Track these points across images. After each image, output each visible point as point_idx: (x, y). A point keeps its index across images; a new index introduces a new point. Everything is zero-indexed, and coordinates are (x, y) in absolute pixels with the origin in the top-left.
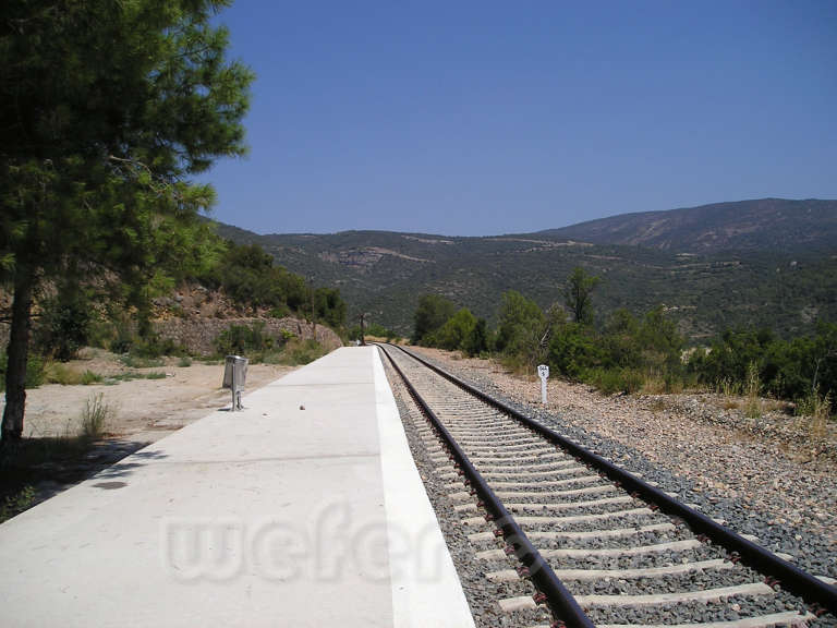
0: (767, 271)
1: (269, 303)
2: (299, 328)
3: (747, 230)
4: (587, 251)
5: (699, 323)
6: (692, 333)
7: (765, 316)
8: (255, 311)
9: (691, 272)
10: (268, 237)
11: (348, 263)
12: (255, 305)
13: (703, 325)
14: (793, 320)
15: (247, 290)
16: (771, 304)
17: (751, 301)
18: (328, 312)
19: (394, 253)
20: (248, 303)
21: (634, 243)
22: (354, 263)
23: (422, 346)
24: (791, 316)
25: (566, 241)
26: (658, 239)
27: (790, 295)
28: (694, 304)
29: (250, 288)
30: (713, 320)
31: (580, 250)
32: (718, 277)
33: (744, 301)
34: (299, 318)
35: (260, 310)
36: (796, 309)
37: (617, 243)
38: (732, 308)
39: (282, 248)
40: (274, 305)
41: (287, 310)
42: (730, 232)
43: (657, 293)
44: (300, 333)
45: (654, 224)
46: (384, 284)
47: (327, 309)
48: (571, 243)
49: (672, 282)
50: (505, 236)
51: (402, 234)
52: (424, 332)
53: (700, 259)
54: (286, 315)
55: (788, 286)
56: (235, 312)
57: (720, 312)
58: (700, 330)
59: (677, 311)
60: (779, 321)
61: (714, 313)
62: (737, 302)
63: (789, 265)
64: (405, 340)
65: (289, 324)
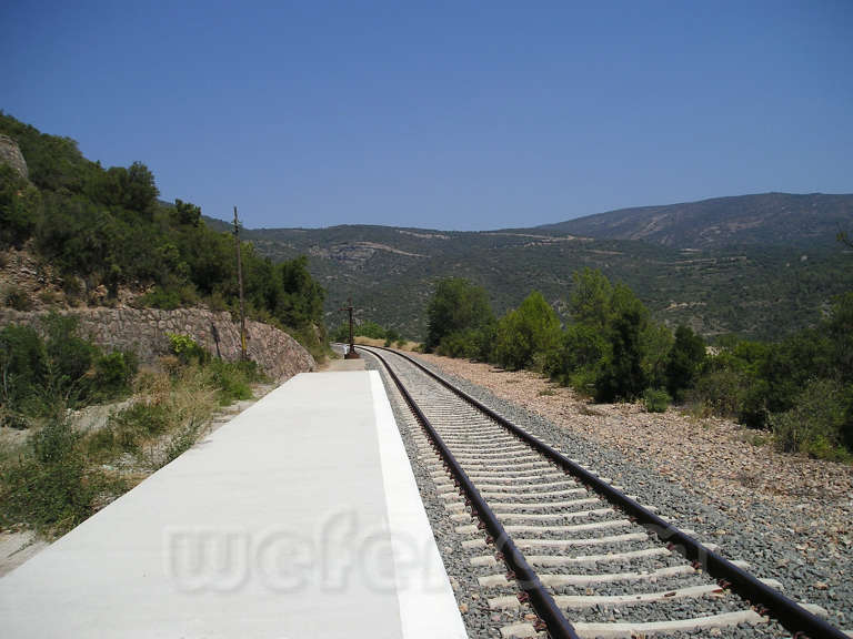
0: (776, 266)
1: (145, 277)
2: (214, 330)
3: (750, 225)
4: (588, 245)
5: (711, 320)
6: (703, 331)
7: (779, 313)
8: (113, 293)
9: (697, 267)
10: (256, 231)
11: (339, 259)
12: (113, 282)
13: (715, 322)
14: (809, 316)
15: (89, 248)
16: (786, 300)
17: (763, 298)
18: (285, 299)
19: (388, 248)
20: (99, 275)
21: (635, 238)
22: (345, 258)
23: (441, 354)
24: (808, 312)
25: (565, 235)
26: (660, 234)
27: (806, 291)
28: (703, 300)
29: (97, 243)
30: (725, 316)
31: (581, 245)
32: (726, 272)
33: (756, 298)
34: (215, 309)
35: (126, 293)
36: (813, 305)
37: (618, 238)
38: (743, 305)
39: (270, 243)
40: (158, 281)
41: (190, 291)
42: (733, 226)
43: (663, 289)
44: (217, 340)
45: (655, 219)
46: (377, 280)
47: (283, 293)
48: (571, 238)
49: (679, 277)
50: (502, 231)
51: (396, 228)
52: (443, 334)
53: (705, 254)
54: (186, 302)
55: (802, 281)
56: (60, 294)
57: (732, 308)
58: (712, 328)
59: (687, 308)
60: (796, 318)
61: (725, 309)
62: (749, 297)
63: (799, 259)
64: (411, 344)
65: (192, 321)
